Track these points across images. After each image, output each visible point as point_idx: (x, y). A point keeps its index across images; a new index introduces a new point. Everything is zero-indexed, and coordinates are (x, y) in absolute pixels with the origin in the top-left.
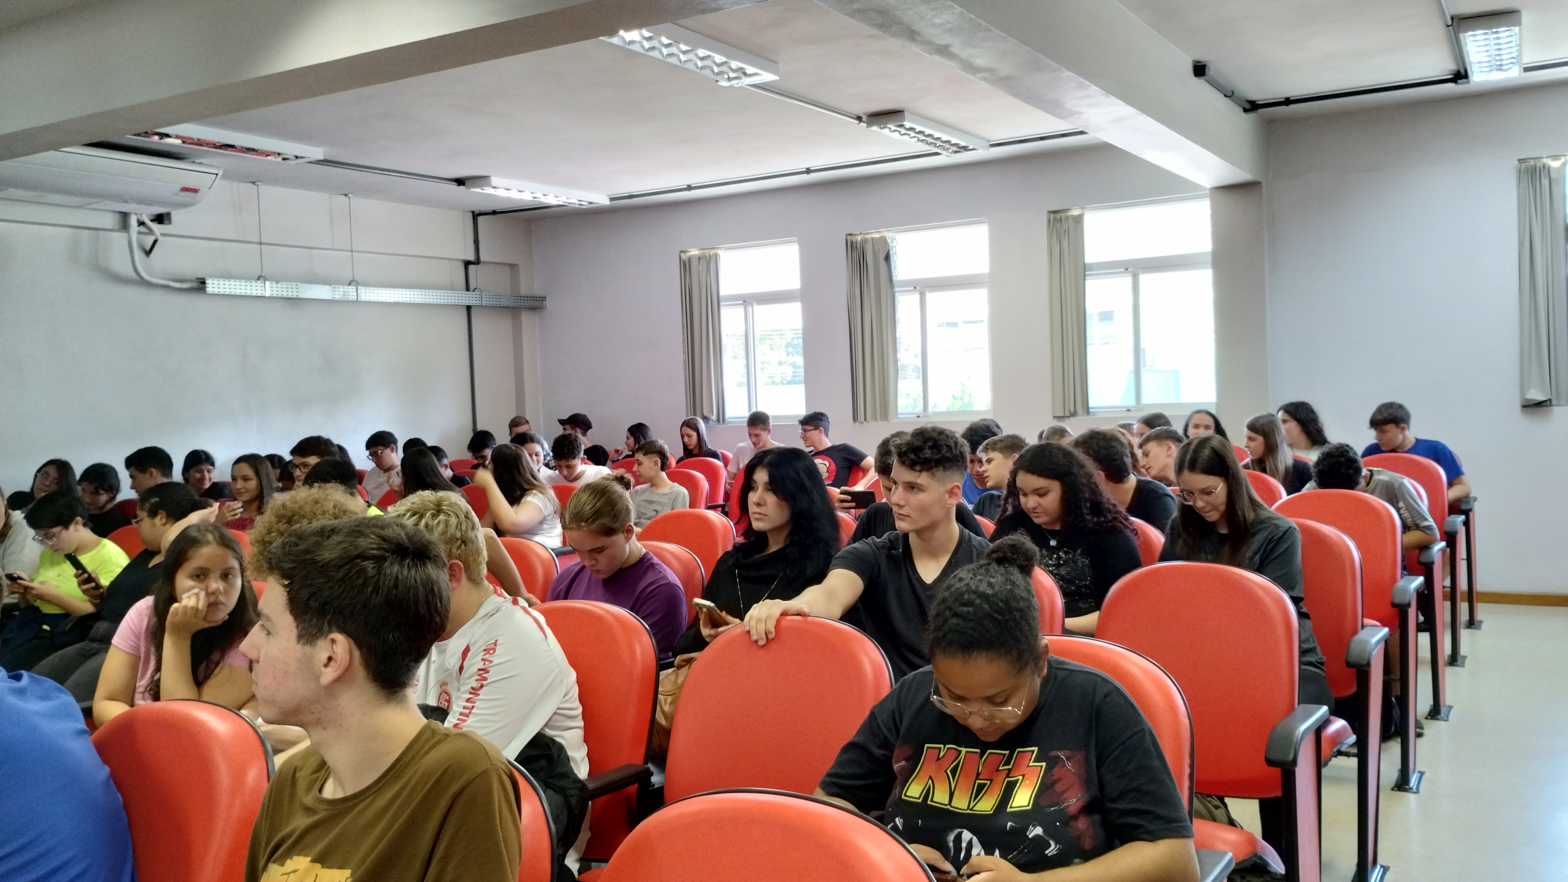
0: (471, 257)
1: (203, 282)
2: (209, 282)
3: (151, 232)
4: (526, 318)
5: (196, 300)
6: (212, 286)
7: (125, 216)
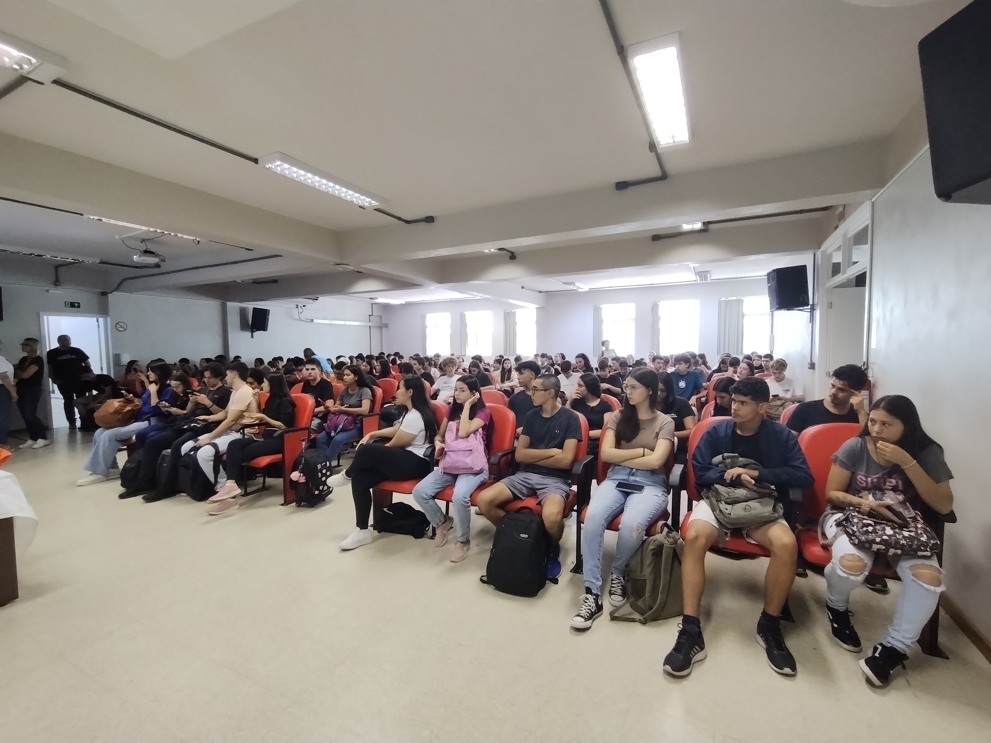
0: (371, 314)
1: (312, 320)
2: (314, 320)
3: (302, 309)
4: (384, 329)
5: (311, 323)
6: (315, 321)
7: (297, 306)
